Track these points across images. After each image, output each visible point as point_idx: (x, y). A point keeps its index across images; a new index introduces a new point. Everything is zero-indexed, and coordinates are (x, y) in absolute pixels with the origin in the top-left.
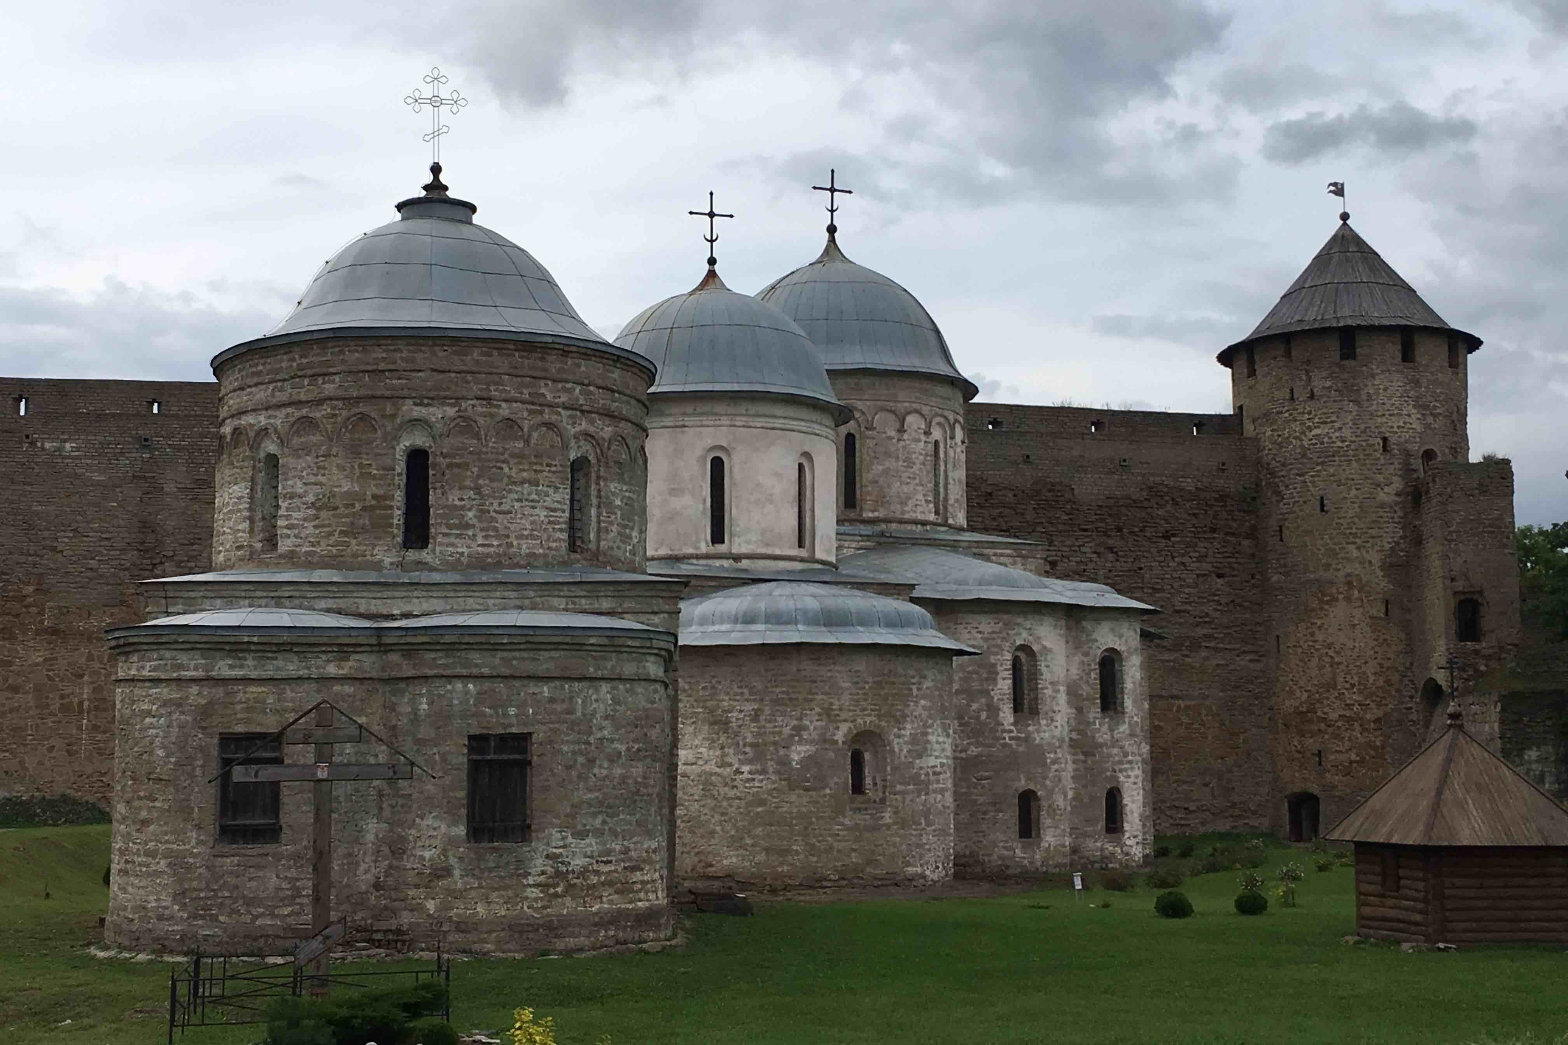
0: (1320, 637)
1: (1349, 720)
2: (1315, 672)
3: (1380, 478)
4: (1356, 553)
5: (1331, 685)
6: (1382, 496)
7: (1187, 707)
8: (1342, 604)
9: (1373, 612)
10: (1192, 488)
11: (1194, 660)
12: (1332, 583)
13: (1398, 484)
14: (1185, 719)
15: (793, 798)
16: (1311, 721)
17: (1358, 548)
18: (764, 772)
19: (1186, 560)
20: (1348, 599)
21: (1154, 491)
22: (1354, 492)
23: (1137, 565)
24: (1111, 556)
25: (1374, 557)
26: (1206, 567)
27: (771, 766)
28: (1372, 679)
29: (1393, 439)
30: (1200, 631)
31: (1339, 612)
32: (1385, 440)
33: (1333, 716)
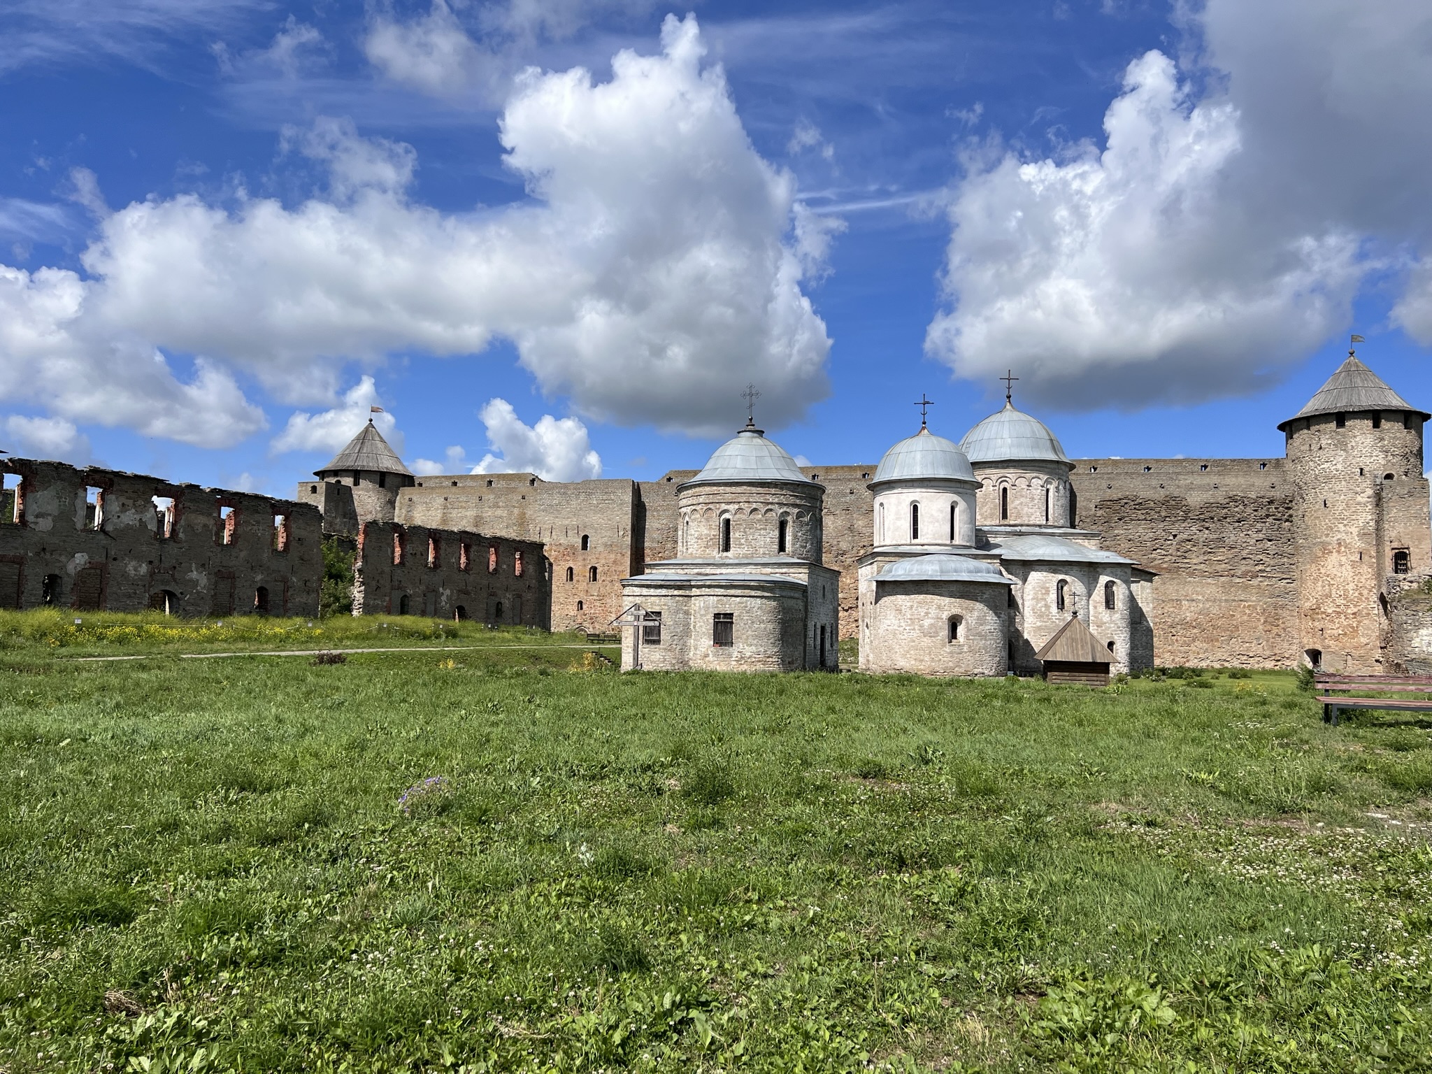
0: (1323, 571)
1: (1338, 613)
2: (1320, 589)
3: (1358, 489)
4: (1343, 528)
5: (1329, 596)
6: (1359, 499)
7: (1249, 606)
8: (1335, 554)
9: (1353, 558)
10: (1254, 497)
11: (1255, 582)
12: (1330, 544)
13: (1370, 492)
14: (1247, 611)
15: (925, 640)
16: (1318, 614)
17: (1345, 526)
18: (914, 629)
19: (1250, 532)
20: (1339, 552)
21: (1232, 499)
22: (1342, 497)
23: (1222, 535)
24: (1207, 532)
25: (1355, 530)
26: (1261, 536)
27: (917, 627)
28: (1351, 592)
29: (1366, 469)
30: (1258, 568)
31: (1333, 558)
32: (1362, 469)
33: (1330, 611)
